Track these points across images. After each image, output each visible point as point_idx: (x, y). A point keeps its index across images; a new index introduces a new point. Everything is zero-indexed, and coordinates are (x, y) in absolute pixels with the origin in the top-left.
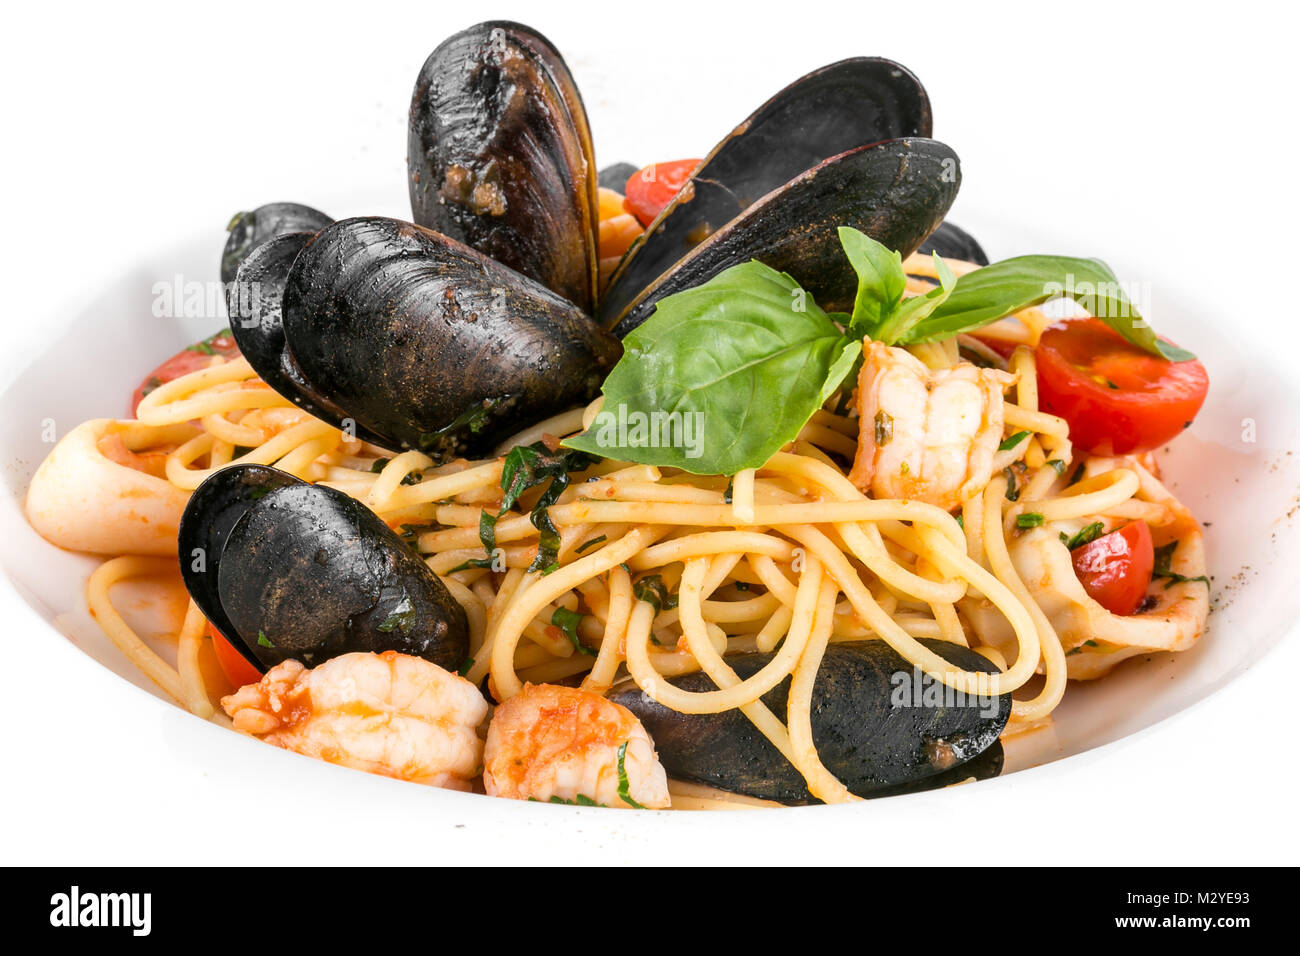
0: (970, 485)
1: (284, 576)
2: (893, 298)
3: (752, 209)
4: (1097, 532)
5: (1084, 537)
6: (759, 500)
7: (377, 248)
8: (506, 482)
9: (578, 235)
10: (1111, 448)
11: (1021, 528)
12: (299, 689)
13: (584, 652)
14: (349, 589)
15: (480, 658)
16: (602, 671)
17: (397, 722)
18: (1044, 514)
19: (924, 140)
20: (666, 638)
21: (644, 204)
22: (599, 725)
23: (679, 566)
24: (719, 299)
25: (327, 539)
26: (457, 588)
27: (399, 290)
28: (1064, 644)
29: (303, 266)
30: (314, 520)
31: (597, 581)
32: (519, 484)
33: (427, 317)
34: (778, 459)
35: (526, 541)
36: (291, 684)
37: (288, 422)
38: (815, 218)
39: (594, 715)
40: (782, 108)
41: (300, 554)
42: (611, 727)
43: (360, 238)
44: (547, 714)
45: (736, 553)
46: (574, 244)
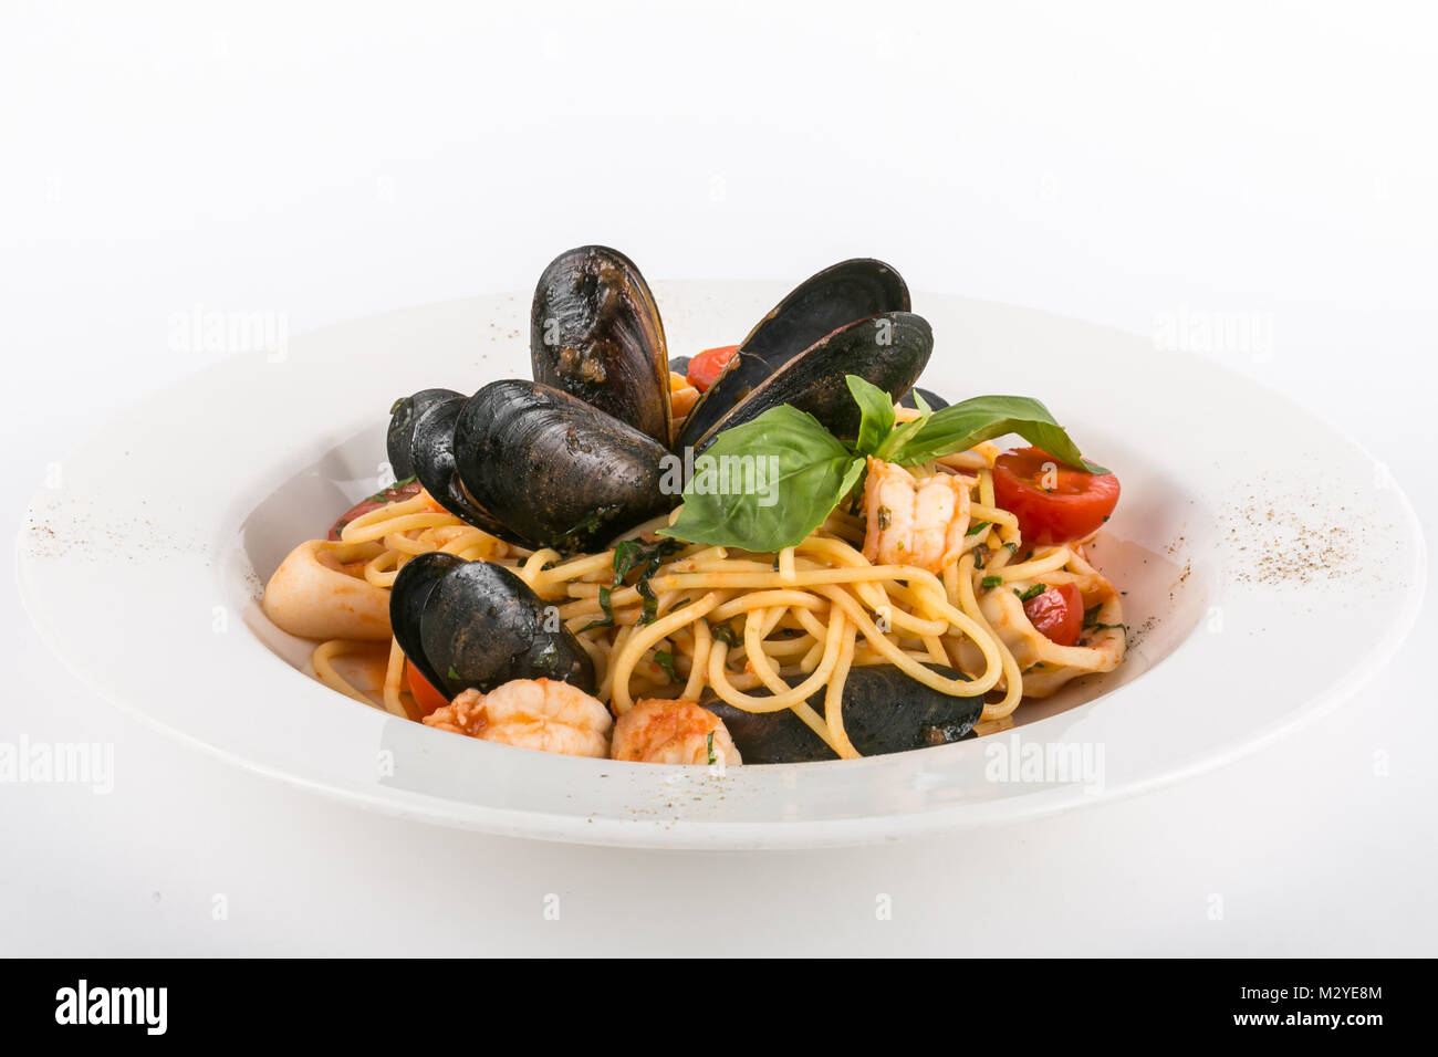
0: (948, 555)
1: (466, 626)
2: (887, 426)
3: (784, 368)
4: (1041, 589)
5: (1032, 594)
6: (798, 568)
7: (518, 402)
8: (616, 565)
9: (657, 396)
10: (1050, 539)
11: (986, 587)
12: (478, 708)
13: (677, 681)
14: (512, 635)
15: (604, 687)
16: (693, 688)
17: (550, 726)
18: (1003, 577)
19: (905, 314)
20: (736, 665)
21: (701, 377)
22: (693, 721)
23: (743, 617)
24: (762, 432)
25: (496, 599)
26: (584, 642)
27: (536, 430)
28: (1020, 666)
29: (467, 415)
30: (486, 586)
31: (684, 631)
32: (626, 565)
33: (556, 450)
34: (810, 541)
35: (633, 606)
36: (472, 706)
37: (454, 535)
38: (829, 373)
39: (689, 715)
40: (802, 298)
41: (478, 610)
42: (702, 722)
43: (506, 395)
44: (655, 719)
45: (783, 606)
46: (655, 402)
